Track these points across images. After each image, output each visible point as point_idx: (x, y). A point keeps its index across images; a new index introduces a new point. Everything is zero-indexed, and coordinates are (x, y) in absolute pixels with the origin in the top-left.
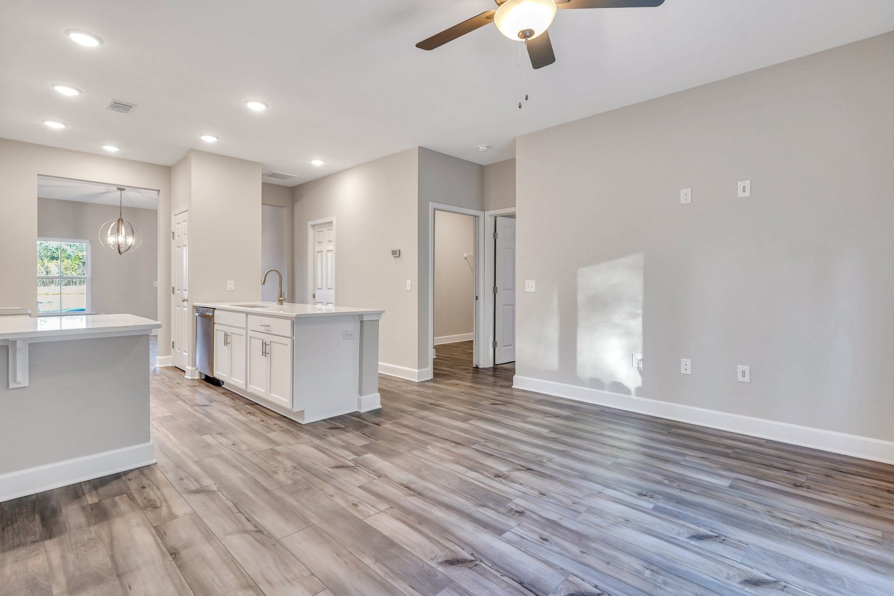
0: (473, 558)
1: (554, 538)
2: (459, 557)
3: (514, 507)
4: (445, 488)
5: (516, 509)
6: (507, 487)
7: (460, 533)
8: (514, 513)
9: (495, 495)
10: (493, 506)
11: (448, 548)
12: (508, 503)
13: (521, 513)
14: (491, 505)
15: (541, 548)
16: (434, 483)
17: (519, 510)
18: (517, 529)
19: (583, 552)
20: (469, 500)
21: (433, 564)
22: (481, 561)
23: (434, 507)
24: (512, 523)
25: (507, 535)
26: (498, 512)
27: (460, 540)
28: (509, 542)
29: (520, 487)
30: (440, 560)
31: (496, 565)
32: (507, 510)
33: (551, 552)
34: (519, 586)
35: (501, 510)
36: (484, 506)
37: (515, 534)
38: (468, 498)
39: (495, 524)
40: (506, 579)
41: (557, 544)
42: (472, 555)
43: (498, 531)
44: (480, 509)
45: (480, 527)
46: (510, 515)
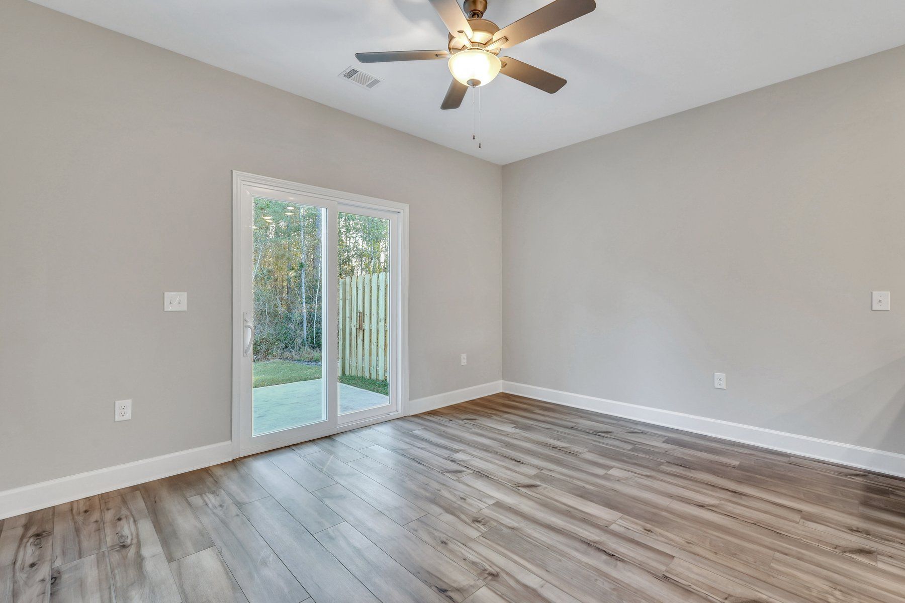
0: (518, 488)
1: (454, 499)
2: (528, 488)
3: (481, 527)
4: (563, 554)
5: (479, 525)
6: (484, 554)
7: (531, 503)
8: (483, 521)
9: (499, 542)
10: (503, 528)
11: (537, 493)
12: (486, 532)
13: (476, 521)
14: (505, 530)
15: (468, 494)
16: (579, 561)
17: (477, 524)
18: (482, 505)
19: (439, 490)
20: (529, 536)
21: (544, 485)
22: (512, 487)
23: (563, 528)
24: (487, 512)
25: (492, 502)
26: (498, 521)
27: (529, 499)
28: (491, 497)
29: (468, 555)
30: (541, 487)
31: (502, 485)
32: (488, 524)
33: (462, 491)
34: (488, 475)
35: (495, 524)
36: (513, 529)
37: (485, 503)
38: (530, 538)
39: (501, 511)
40: (496, 479)
41: (455, 495)
42: (519, 490)
43: (499, 505)
44: (515, 525)
45: (514, 508)
46: (487, 519)
